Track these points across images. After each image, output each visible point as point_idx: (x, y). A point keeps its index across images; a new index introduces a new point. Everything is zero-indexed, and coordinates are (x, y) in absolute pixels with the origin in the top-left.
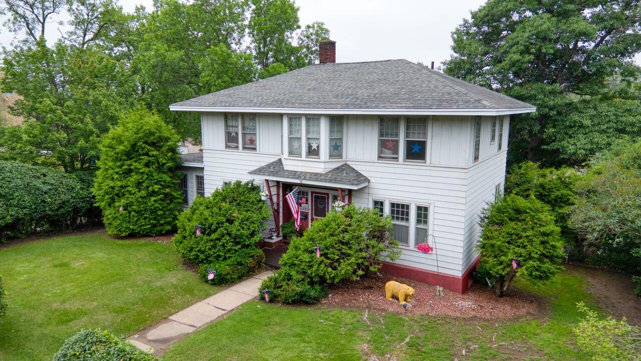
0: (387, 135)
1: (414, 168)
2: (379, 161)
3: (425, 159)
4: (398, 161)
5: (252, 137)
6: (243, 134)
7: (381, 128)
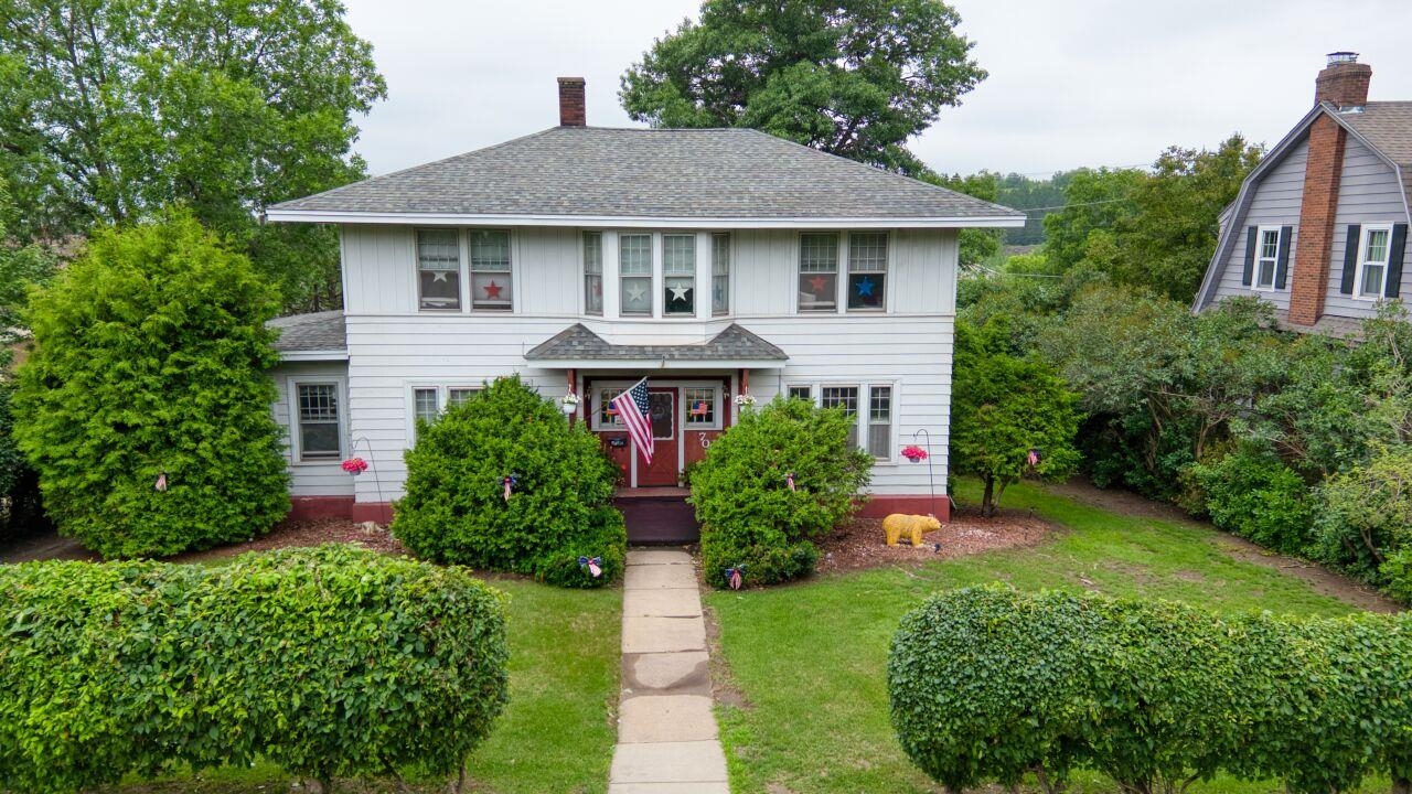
0: (813, 266)
1: (865, 323)
2: (799, 315)
3: (881, 306)
4: (836, 312)
5: (500, 282)
6: (474, 275)
7: (803, 254)
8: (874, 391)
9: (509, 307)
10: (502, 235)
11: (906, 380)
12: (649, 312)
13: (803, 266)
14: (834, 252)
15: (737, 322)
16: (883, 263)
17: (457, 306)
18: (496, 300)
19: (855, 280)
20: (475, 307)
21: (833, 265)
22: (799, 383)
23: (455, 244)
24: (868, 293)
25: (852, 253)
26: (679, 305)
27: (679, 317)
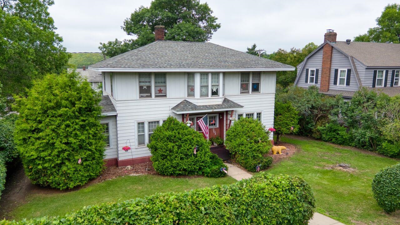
0: (244, 81)
1: (255, 96)
2: (241, 94)
3: (258, 91)
4: (249, 93)
5: (162, 88)
6: (155, 86)
7: (242, 78)
8: (258, 114)
9: (165, 96)
10: (164, 75)
11: (265, 110)
12: (207, 95)
13: (242, 81)
14: (249, 78)
15: (226, 97)
16: (260, 80)
17: (151, 96)
18: (162, 94)
19: (253, 84)
20: (156, 96)
21: (248, 81)
22: (240, 113)
23: (150, 77)
24: (256, 88)
25: (253, 77)
26: (215, 93)
27: (215, 97)
